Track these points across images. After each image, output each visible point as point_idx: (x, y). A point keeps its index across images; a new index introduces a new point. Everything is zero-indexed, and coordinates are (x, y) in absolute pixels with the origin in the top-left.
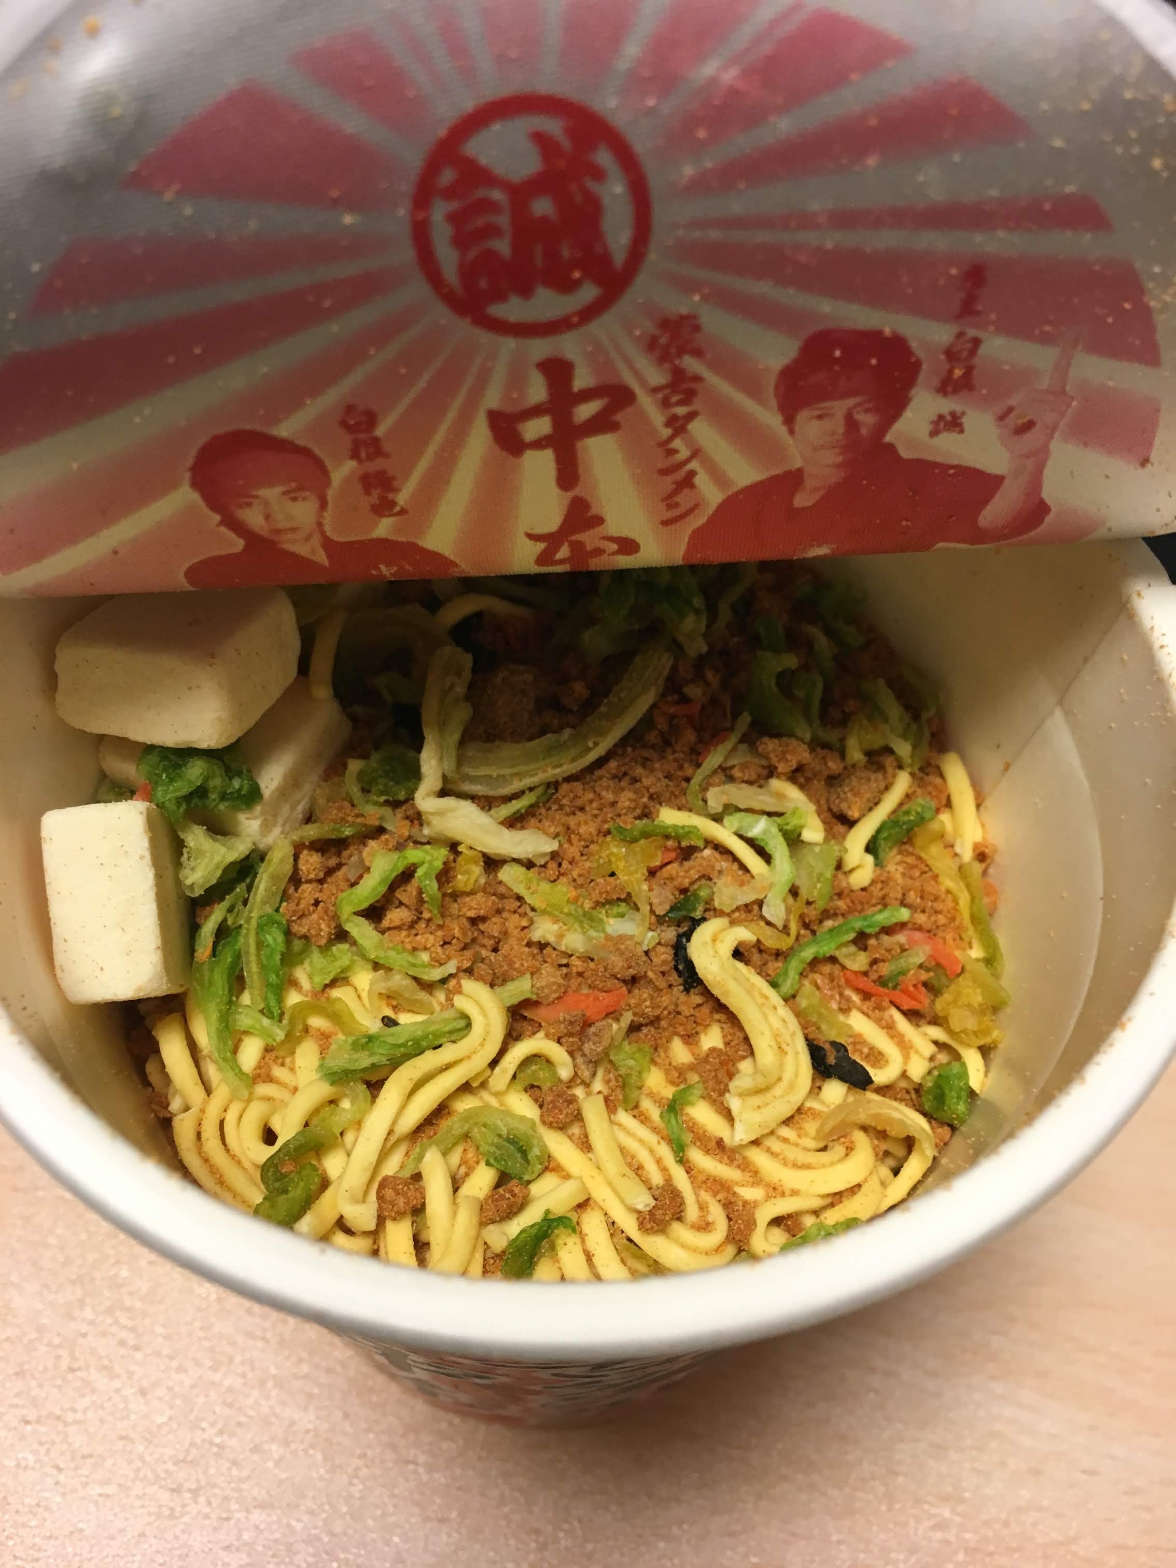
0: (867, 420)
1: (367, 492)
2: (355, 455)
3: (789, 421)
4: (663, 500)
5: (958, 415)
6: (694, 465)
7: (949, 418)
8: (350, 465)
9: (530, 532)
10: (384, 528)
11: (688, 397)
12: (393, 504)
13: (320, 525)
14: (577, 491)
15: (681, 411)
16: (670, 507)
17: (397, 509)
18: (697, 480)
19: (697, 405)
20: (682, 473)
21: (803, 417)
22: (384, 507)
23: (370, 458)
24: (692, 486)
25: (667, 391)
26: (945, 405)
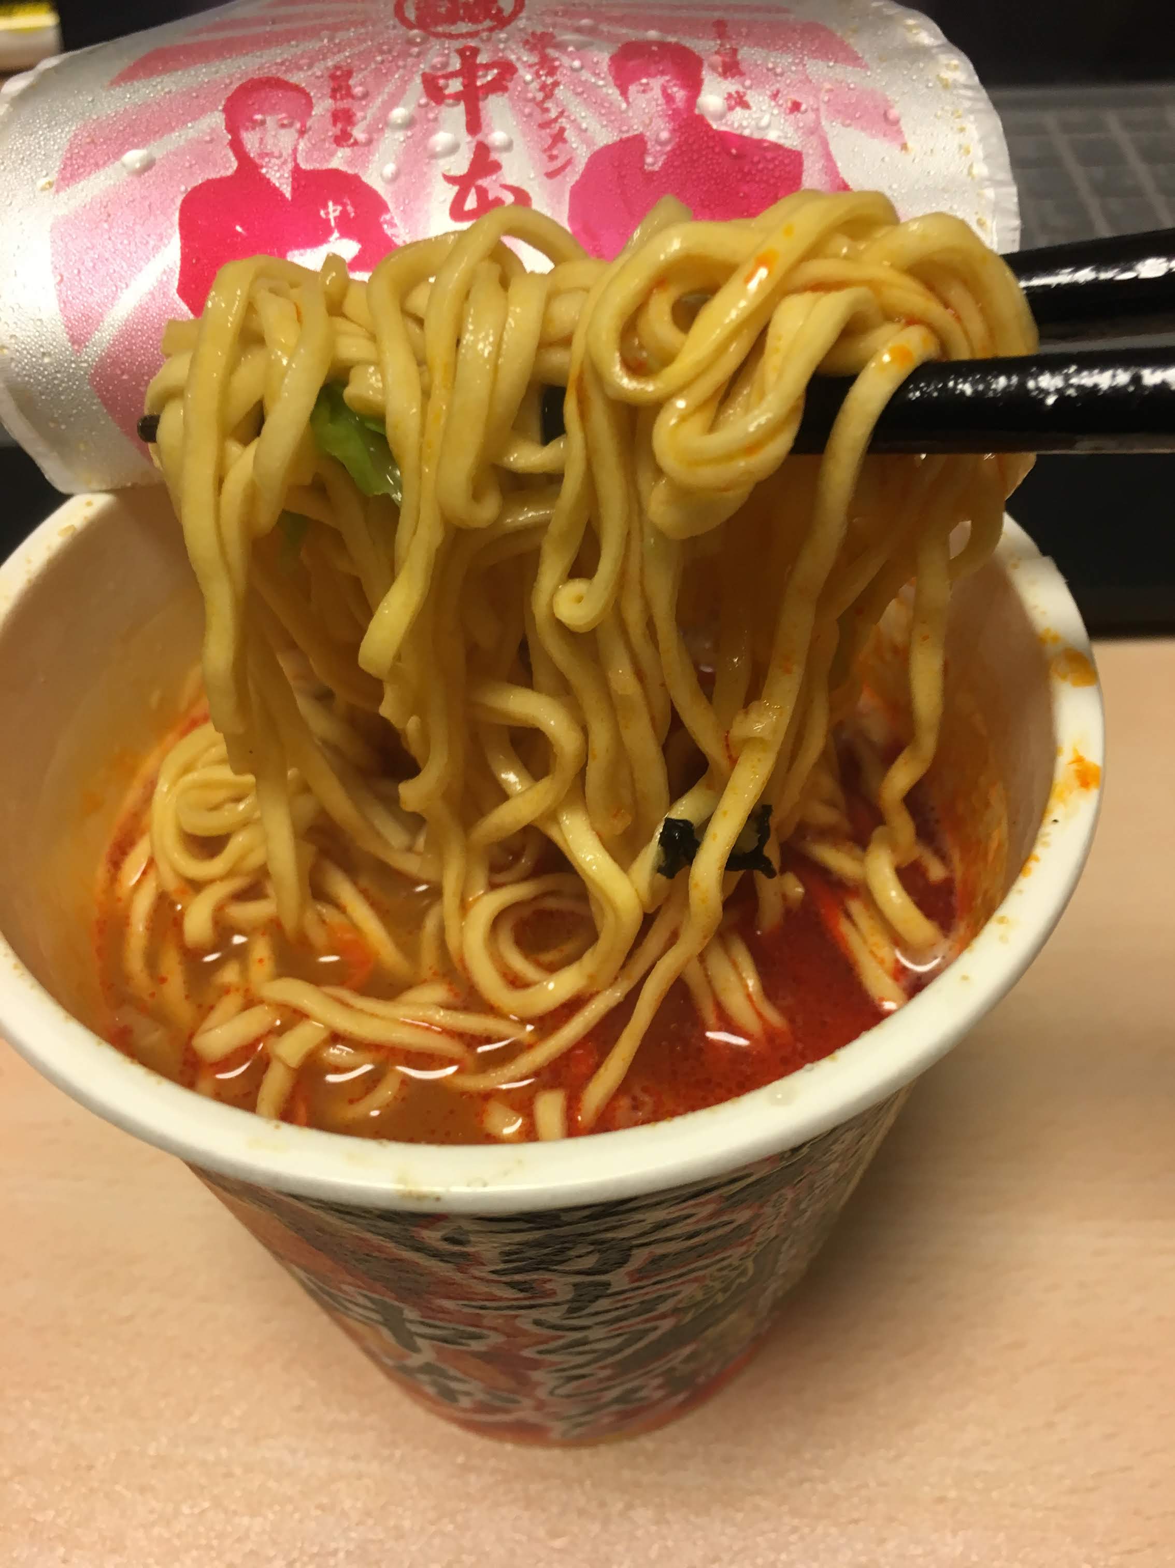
0: (679, 94)
1: (335, 124)
2: (333, 97)
3: (624, 93)
4: (545, 151)
5: (742, 94)
6: (563, 121)
7: (735, 96)
8: (329, 103)
9: (447, 174)
10: (339, 160)
11: (552, 71)
12: (350, 136)
13: (295, 151)
14: (480, 137)
15: (550, 81)
16: (552, 158)
17: (352, 141)
18: (567, 134)
19: (558, 77)
20: (556, 127)
21: (633, 89)
22: (342, 139)
23: (342, 98)
24: (564, 141)
25: (537, 67)
26: (731, 86)
